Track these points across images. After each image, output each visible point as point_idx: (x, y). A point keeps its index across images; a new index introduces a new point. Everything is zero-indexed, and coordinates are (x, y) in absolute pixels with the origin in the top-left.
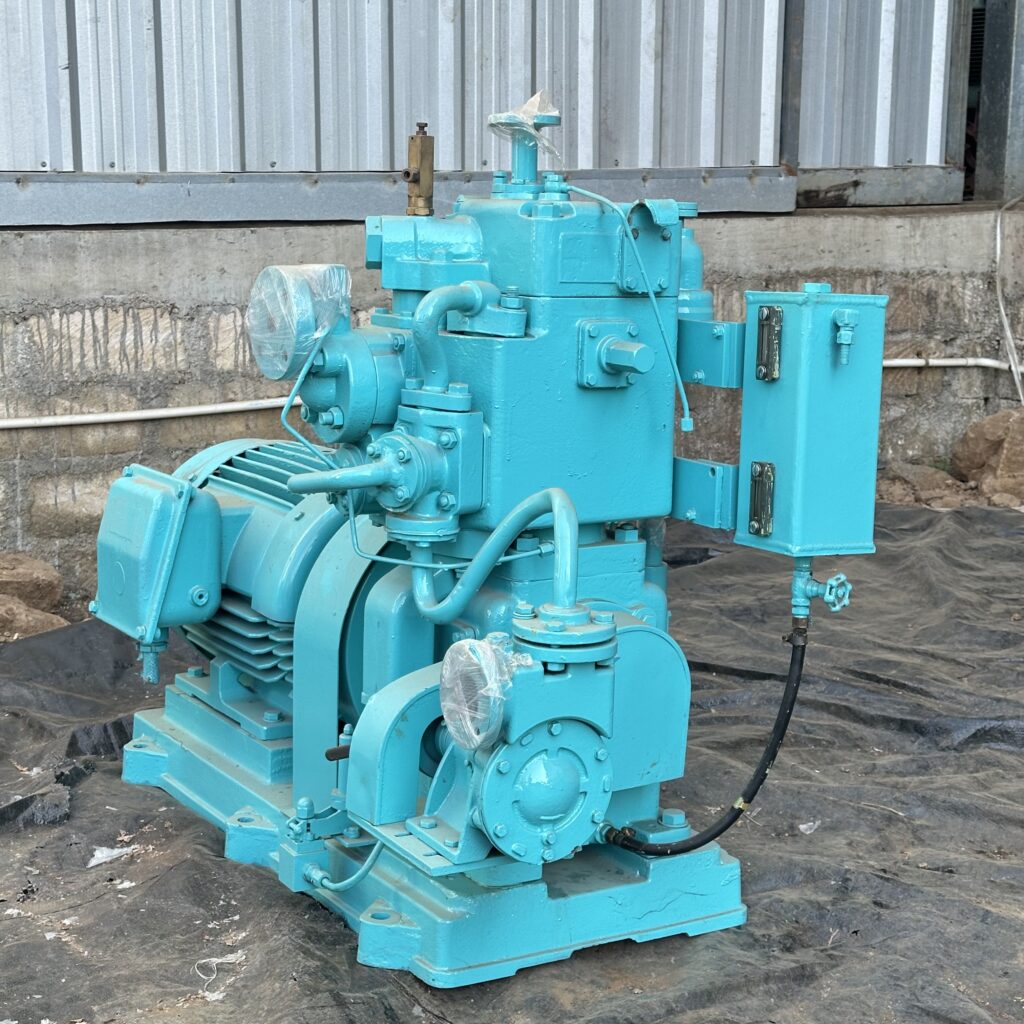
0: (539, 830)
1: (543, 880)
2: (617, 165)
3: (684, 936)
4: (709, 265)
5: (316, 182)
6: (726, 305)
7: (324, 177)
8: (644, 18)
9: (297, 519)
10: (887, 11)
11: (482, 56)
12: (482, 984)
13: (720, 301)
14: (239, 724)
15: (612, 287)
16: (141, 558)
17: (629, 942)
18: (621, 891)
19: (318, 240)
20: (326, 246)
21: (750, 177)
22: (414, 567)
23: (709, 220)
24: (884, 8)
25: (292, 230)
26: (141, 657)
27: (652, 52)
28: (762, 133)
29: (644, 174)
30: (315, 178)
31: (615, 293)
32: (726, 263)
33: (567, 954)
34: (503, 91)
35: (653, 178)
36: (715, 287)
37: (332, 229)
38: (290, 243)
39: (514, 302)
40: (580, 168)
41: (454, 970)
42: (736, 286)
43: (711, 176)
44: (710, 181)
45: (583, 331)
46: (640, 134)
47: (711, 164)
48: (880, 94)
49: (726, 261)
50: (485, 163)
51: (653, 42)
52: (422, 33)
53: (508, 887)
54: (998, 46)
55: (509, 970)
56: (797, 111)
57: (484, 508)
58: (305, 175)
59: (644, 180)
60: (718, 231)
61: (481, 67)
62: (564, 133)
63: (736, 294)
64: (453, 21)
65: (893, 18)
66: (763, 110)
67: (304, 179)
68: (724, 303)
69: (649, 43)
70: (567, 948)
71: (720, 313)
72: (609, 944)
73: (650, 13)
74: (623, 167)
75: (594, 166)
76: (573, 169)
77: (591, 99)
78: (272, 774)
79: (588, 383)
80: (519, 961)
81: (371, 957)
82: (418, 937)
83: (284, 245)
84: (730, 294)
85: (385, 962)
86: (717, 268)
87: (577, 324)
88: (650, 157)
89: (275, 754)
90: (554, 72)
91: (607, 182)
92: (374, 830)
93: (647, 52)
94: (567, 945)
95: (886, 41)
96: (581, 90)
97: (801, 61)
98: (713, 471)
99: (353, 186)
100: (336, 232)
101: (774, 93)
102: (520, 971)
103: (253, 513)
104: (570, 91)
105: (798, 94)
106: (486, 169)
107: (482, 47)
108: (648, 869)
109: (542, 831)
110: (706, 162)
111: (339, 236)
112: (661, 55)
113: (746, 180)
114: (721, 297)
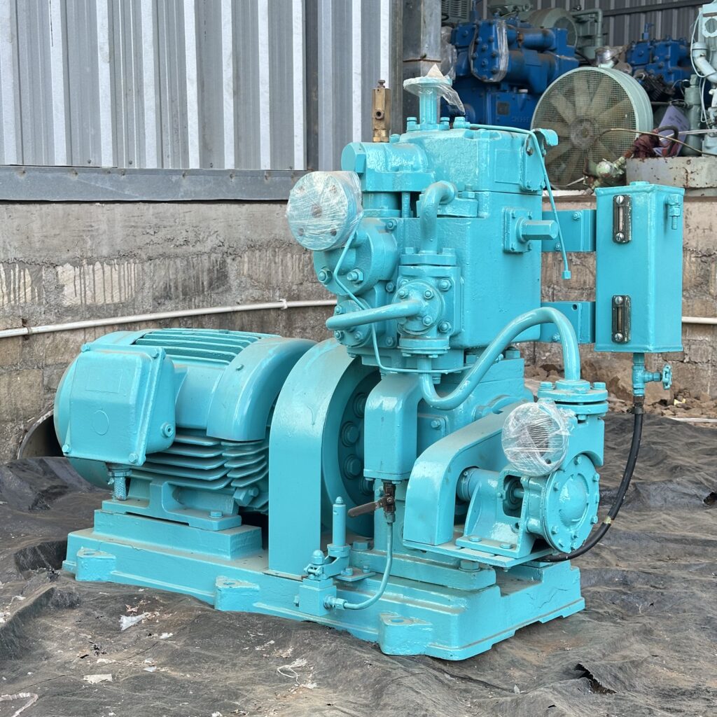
0: (568, 530)
1: (497, 584)
2: (211, 167)
3: (560, 618)
4: (273, 235)
5: (24, 172)
6: (284, 262)
7: (30, 169)
8: (224, 68)
9: (239, 370)
10: (356, 73)
11: (126, 88)
12: (472, 657)
13: (280, 260)
14: (187, 524)
15: (517, 187)
16: (131, 403)
17: (538, 623)
18: (531, 590)
19: (29, 214)
20: (34, 219)
21: (292, 177)
22: (421, 373)
23: (271, 205)
24: (354, 71)
25: (10, 206)
26: (112, 481)
27: (231, 91)
28: (296, 148)
29: (231, 173)
30: (23, 169)
31: (518, 191)
32: (283, 234)
33: (512, 633)
34: (141, 112)
35: (236, 176)
36: (277, 250)
37: (38, 206)
38: (10, 216)
39: (471, 194)
40: (191, 168)
41: (463, 647)
42: (289, 250)
43: (270, 176)
44: (269, 178)
45: (508, 215)
46: (225, 146)
47: (268, 168)
48: (354, 127)
49: (282, 233)
50: (131, 163)
51: (231, 84)
52: (88, 70)
53: (484, 589)
54: (409, 101)
55: (487, 646)
56: (317, 134)
57: (460, 333)
58: (16, 167)
59: (231, 177)
60: (277, 212)
61: (126, 95)
62: (180, 144)
63: (289, 255)
64: (110, 62)
65: (360, 78)
66: (295, 134)
67: (16, 170)
68: (282, 261)
69: (228, 85)
70: (511, 629)
71: (280, 268)
72: (530, 625)
73: (228, 64)
74: (215, 168)
75: (200, 167)
76: (186, 169)
77: (197, 121)
78: (232, 552)
79: (512, 249)
80: (493, 639)
81: (398, 649)
82: (430, 629)
83: (6, 218)
84: (285, 255)
85: (408, 651)
86: (277, 238)
87: (503, 211)
88: (233, 162)
89: (232, 538)
90: (172, 101)
91: (209, 178)
92: (436, 549)
93: (228, 91)
94: (510, 627)
95: (356, 93)
96: (189, 114)
97: (317, 101)
98: (575, 307)
99: (49, 175)
100: (41, 209)
101: (302, 122)
102: (494, 646)
103: (188, 371)
104: (183, 115)
105: (316, 123)
106: (131, 167)
107: (126, 82)
108: (541, 575)
109: (570, 530)
110: (265, 166)
111: (43, 211)
112: (236, 93)
113: (290, 179)
114: (280, 257)
